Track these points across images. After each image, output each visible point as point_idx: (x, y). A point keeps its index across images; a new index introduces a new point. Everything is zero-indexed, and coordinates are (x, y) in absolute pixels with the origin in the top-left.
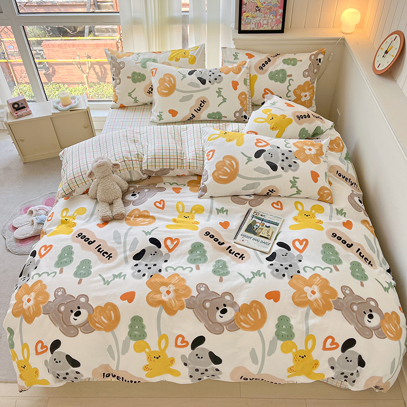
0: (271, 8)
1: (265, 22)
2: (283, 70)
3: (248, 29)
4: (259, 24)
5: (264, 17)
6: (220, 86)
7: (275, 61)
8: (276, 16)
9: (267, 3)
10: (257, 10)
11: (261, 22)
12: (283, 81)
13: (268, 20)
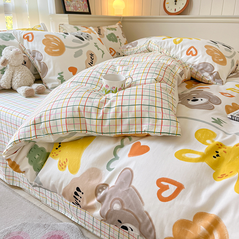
1: (79, 6)
2: (112, 34)
3: (70, 10)
4: (75, 7)
6: (94, 41)
12: (116, 41)
13: (80, 4)
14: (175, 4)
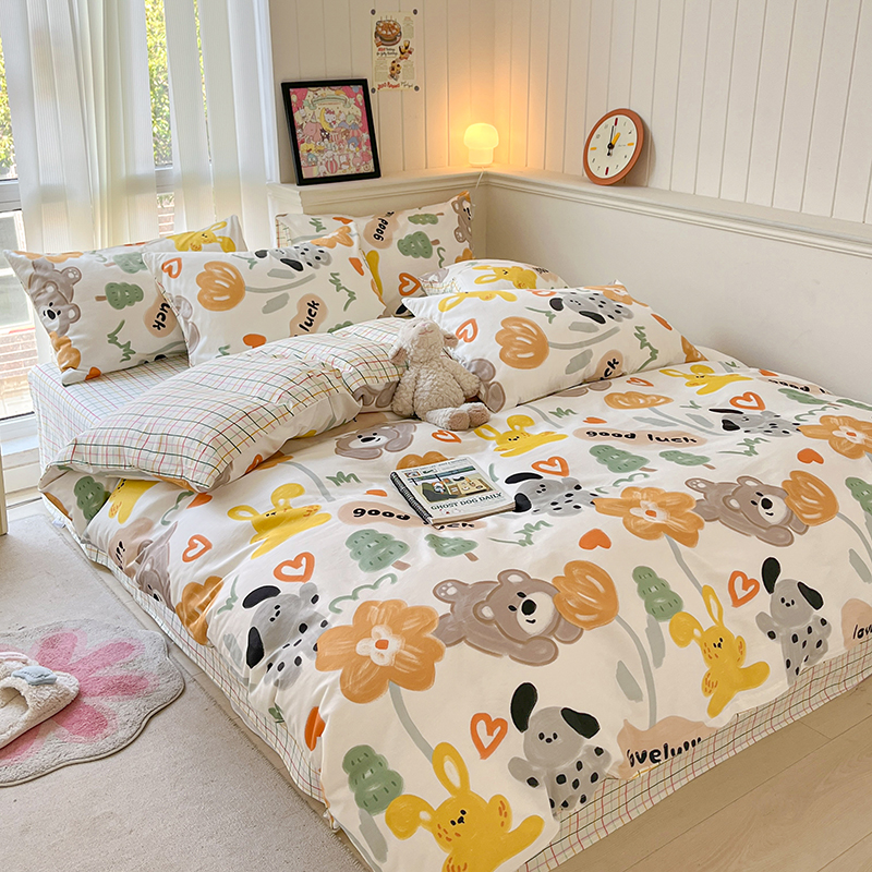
0: (347, 131)
1: (344, 159)
2: (419, 234)
3: (315, 175)
4: (332, 164)
5: (340, 149)
6: (332, 268)
7: (395, 222)
8: (360, 146)
9: (338, 122)
10: (323, 138)
11: (336, 158)
12: (428, 254)
13: (347, 155)
14: (609, 154)
